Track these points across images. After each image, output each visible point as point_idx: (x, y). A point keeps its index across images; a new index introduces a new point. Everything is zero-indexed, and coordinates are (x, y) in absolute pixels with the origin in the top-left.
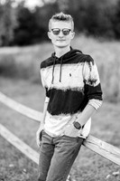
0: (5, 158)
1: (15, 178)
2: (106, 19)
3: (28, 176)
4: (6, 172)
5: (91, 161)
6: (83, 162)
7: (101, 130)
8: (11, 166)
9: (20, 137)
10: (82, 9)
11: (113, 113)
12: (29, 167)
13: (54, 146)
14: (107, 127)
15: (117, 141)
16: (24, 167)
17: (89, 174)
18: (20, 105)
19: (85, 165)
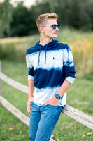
0: (6, 123)
1: (14, 138)
2: (87, 15)
3: (23, 137)
4: (6, 134)
5: (71, 125)
6: (65, 125)
7: (80, 101)
8: (11, 129)
9: (18, 107)
10: (67, 7)
11: (89, 88)
12: (24, 129)
13: (40, 113)
14: (84, 99)
15: (91, 109)
16: (20, 130)
17: (70, 134)
18: (17, 83)
19: (67, 127)
